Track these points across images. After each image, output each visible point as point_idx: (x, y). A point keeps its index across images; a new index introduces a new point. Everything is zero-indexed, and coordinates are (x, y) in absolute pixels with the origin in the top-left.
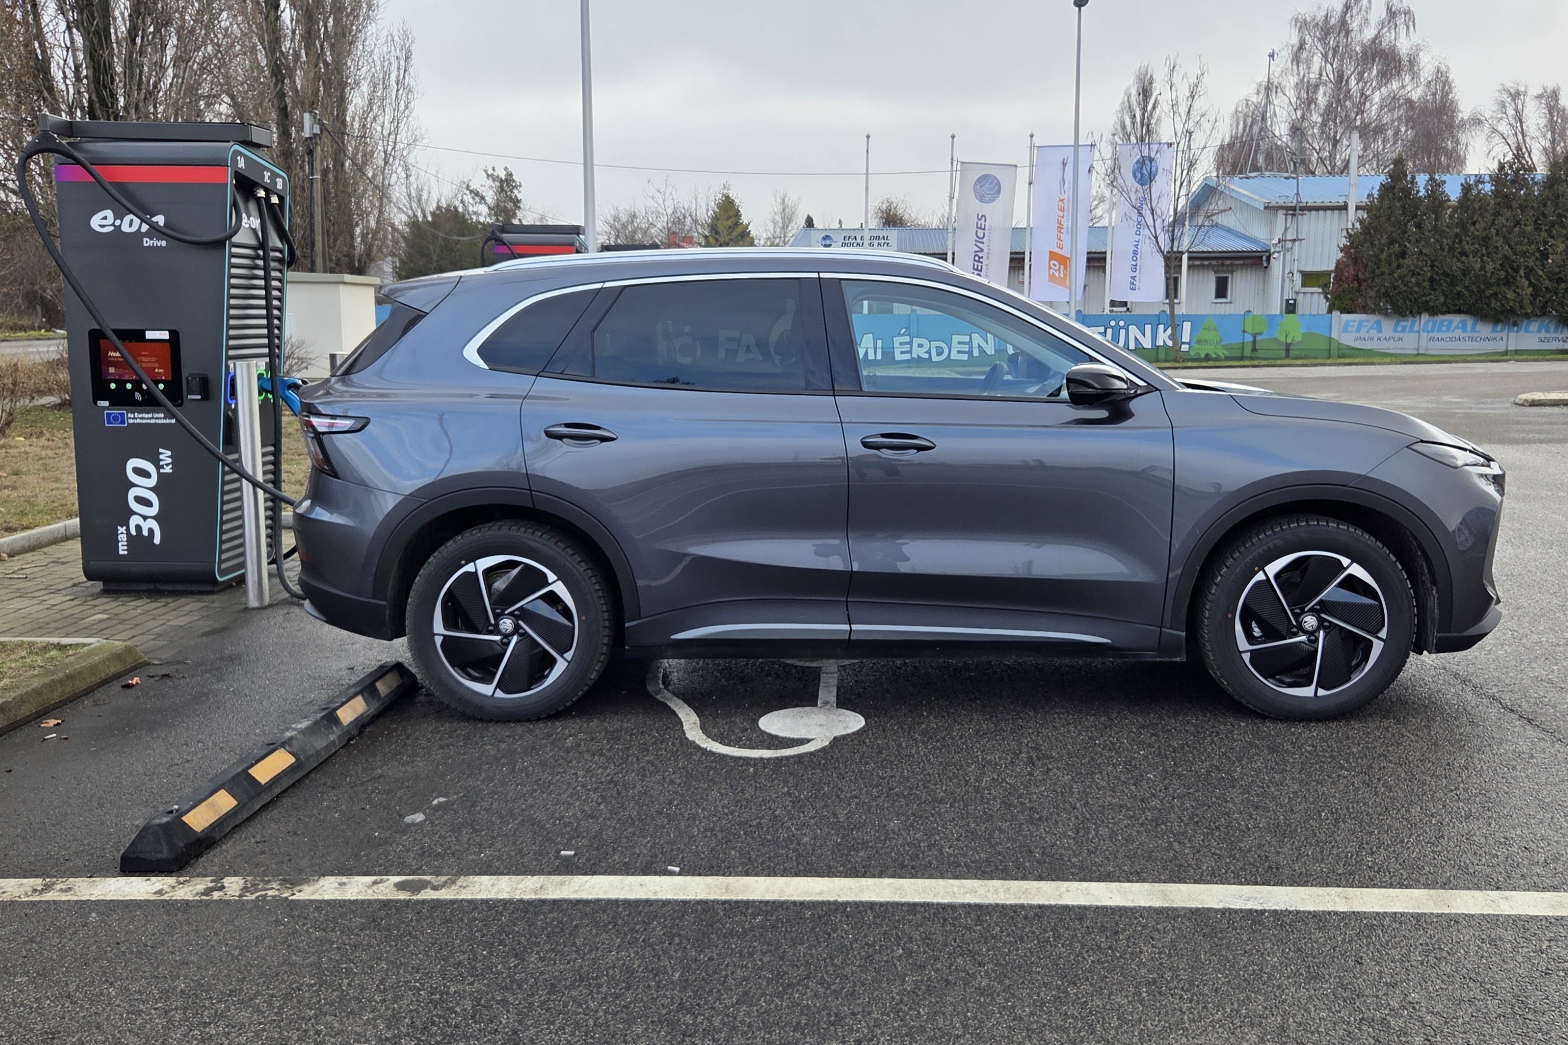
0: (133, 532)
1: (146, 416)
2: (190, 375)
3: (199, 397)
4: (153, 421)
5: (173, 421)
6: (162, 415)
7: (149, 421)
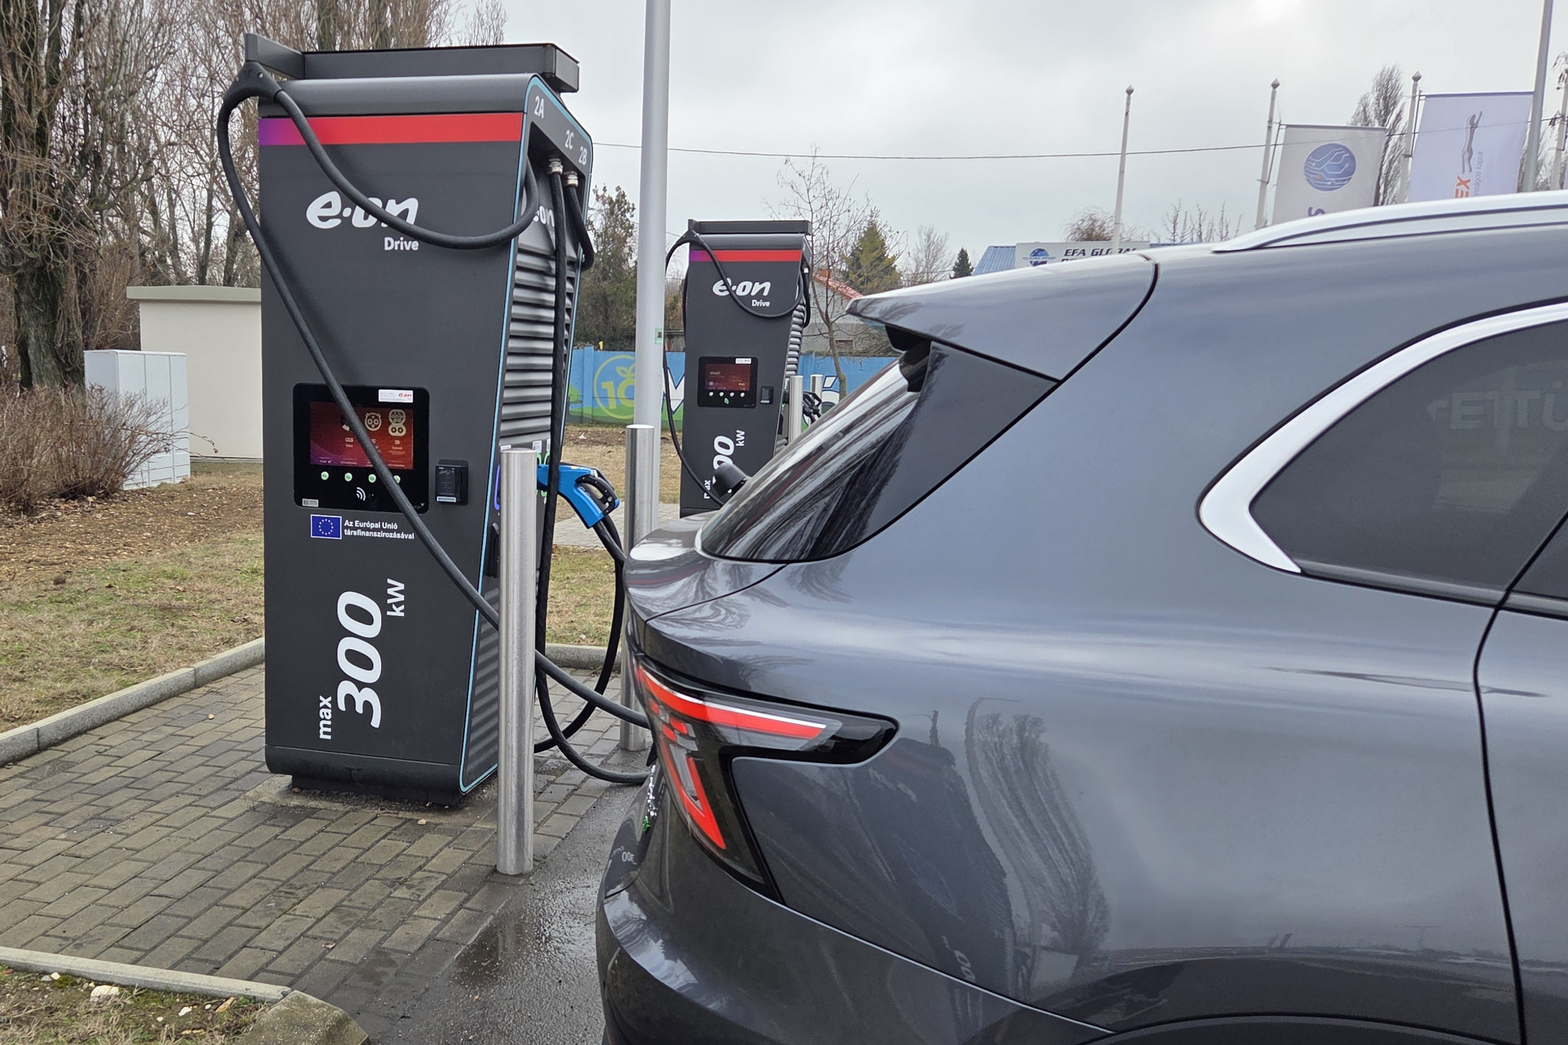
0: (342, 706)
1: (372, 526)
2: (441, 462)
3: (454, 500)
4: (383, 534)
5: (411, 536)
6: (395, 526)
7: (375, 534)
